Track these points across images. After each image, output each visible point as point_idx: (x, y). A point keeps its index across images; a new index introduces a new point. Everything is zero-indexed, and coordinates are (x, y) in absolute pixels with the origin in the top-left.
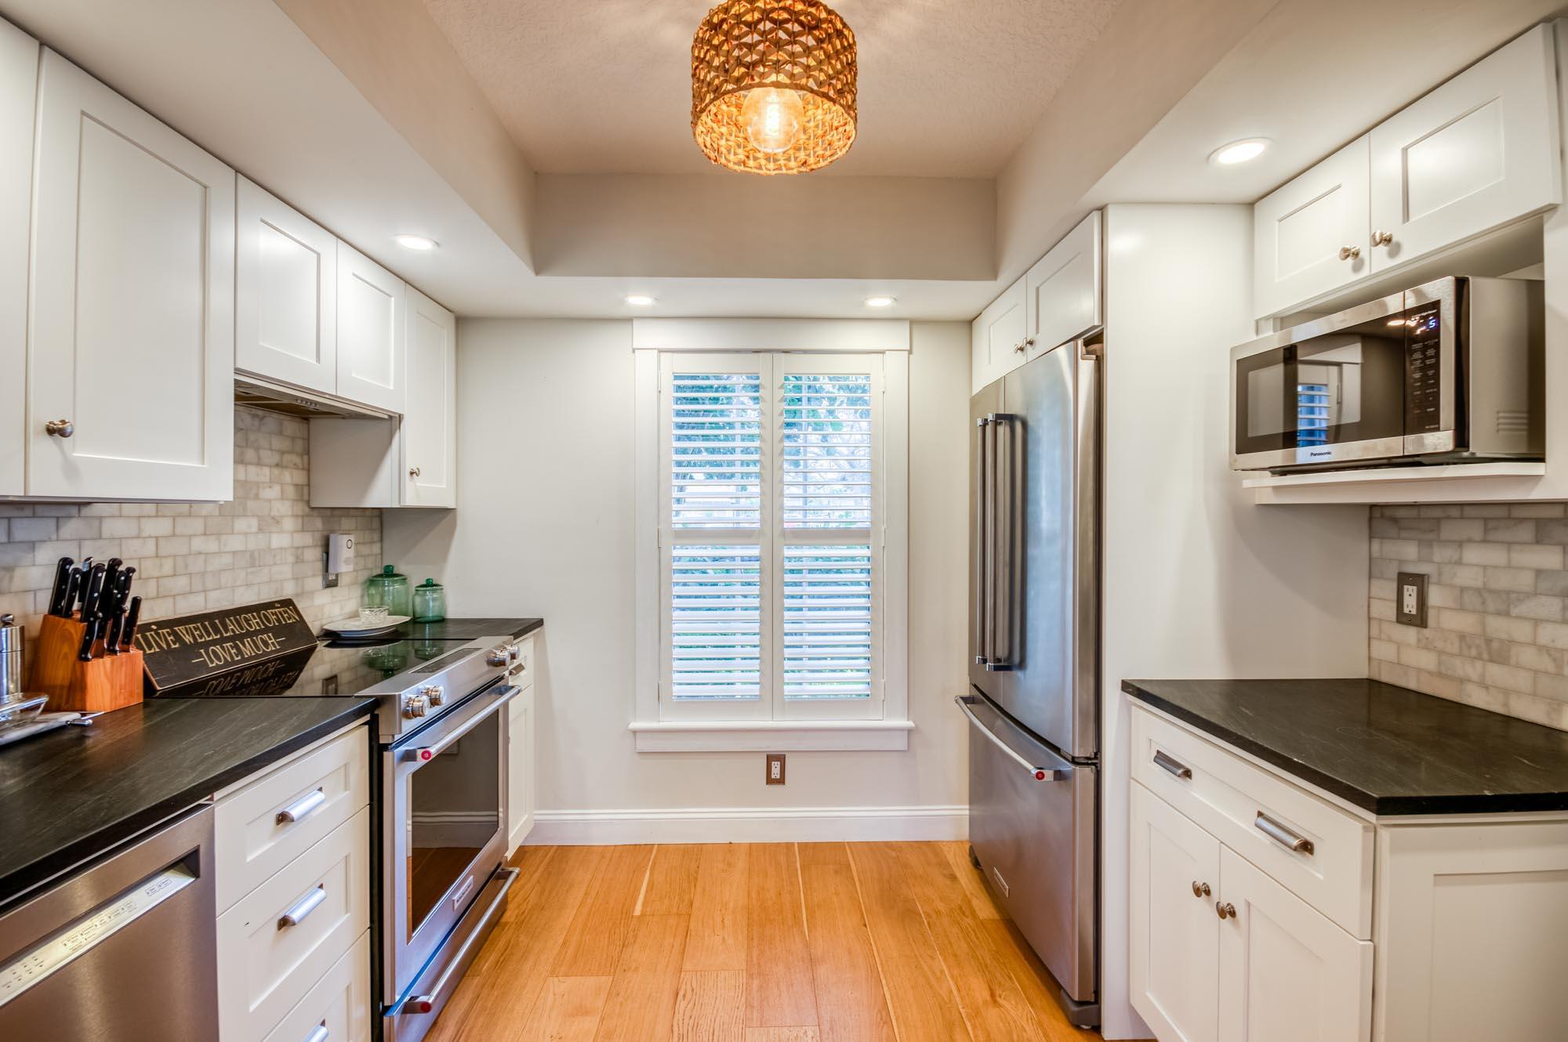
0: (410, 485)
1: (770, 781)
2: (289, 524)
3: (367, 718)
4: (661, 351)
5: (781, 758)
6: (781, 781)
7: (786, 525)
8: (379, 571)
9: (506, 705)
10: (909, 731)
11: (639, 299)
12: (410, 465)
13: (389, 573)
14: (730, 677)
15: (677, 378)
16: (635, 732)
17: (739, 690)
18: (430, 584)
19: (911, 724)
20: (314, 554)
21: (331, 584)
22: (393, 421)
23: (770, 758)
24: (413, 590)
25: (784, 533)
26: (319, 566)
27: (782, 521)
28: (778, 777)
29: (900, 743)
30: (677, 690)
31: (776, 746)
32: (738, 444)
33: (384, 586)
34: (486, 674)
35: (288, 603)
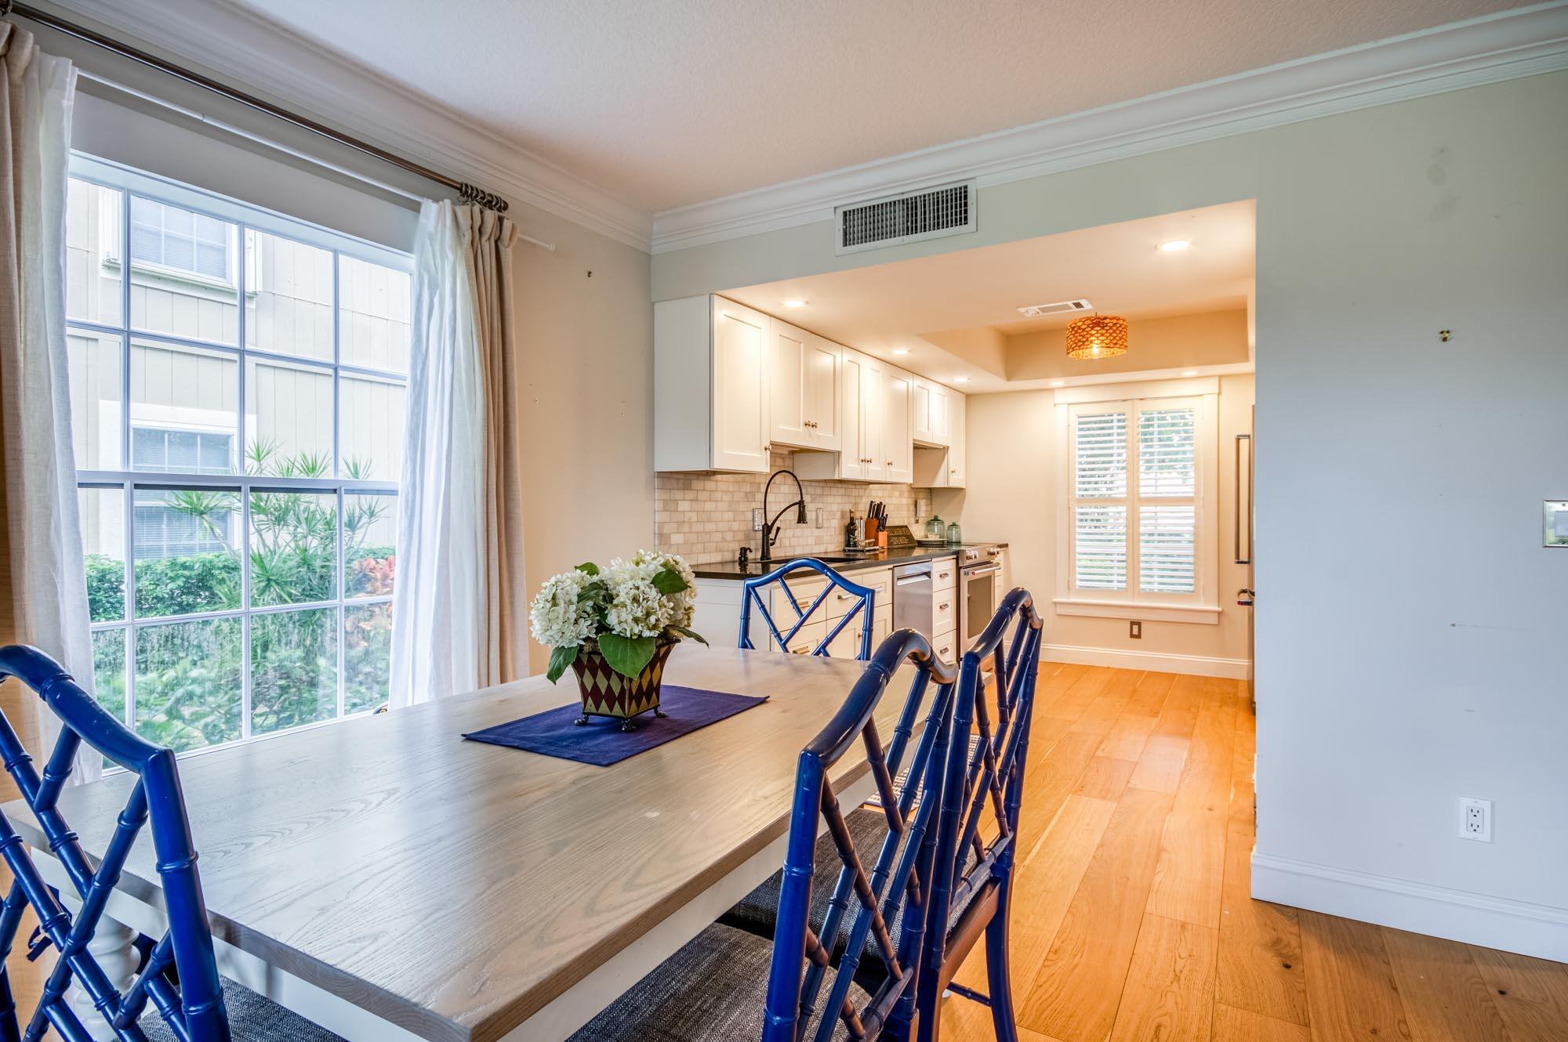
0: (952, 477)
1: (1132, 636)
2: (906, 495)
3: (955, 556)
4: (1069, 404)
5: (1139, 624)
6: (1139, 636)
7: (1142, 496)
8: (933, 518)
9: (994, 571)
10: (1219, 613)
11: (1056, 383)
12: (951, 469)
13: (936, 519)
14: (1110, 578)
15: (1079, 417)
16: (1056, 603)
17: (1115, 585)
18: (954, 525)
19: (1220, 609)
20: (912, 508)
21: (917, 522)
22: (945, 449)
23: (1133, 623)
24: (946, 528)
25: (1140, 499)
26: (913, 513)
27: (1139, 494)
28: (1137, 634)
29: (1214, 620)
30: (1078, 583)
31: (1136, 616)
32: (1115, 451)
33: (934, 525)
34: (987, 558)
35: (906, 527)
